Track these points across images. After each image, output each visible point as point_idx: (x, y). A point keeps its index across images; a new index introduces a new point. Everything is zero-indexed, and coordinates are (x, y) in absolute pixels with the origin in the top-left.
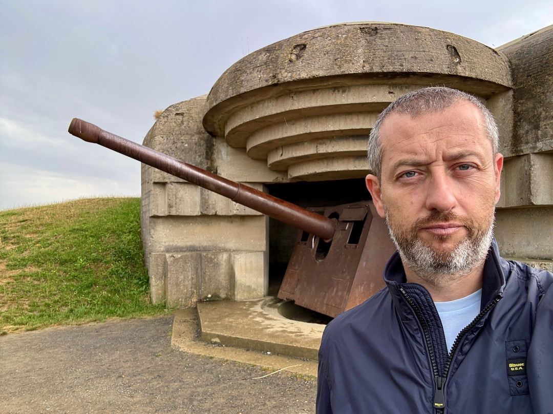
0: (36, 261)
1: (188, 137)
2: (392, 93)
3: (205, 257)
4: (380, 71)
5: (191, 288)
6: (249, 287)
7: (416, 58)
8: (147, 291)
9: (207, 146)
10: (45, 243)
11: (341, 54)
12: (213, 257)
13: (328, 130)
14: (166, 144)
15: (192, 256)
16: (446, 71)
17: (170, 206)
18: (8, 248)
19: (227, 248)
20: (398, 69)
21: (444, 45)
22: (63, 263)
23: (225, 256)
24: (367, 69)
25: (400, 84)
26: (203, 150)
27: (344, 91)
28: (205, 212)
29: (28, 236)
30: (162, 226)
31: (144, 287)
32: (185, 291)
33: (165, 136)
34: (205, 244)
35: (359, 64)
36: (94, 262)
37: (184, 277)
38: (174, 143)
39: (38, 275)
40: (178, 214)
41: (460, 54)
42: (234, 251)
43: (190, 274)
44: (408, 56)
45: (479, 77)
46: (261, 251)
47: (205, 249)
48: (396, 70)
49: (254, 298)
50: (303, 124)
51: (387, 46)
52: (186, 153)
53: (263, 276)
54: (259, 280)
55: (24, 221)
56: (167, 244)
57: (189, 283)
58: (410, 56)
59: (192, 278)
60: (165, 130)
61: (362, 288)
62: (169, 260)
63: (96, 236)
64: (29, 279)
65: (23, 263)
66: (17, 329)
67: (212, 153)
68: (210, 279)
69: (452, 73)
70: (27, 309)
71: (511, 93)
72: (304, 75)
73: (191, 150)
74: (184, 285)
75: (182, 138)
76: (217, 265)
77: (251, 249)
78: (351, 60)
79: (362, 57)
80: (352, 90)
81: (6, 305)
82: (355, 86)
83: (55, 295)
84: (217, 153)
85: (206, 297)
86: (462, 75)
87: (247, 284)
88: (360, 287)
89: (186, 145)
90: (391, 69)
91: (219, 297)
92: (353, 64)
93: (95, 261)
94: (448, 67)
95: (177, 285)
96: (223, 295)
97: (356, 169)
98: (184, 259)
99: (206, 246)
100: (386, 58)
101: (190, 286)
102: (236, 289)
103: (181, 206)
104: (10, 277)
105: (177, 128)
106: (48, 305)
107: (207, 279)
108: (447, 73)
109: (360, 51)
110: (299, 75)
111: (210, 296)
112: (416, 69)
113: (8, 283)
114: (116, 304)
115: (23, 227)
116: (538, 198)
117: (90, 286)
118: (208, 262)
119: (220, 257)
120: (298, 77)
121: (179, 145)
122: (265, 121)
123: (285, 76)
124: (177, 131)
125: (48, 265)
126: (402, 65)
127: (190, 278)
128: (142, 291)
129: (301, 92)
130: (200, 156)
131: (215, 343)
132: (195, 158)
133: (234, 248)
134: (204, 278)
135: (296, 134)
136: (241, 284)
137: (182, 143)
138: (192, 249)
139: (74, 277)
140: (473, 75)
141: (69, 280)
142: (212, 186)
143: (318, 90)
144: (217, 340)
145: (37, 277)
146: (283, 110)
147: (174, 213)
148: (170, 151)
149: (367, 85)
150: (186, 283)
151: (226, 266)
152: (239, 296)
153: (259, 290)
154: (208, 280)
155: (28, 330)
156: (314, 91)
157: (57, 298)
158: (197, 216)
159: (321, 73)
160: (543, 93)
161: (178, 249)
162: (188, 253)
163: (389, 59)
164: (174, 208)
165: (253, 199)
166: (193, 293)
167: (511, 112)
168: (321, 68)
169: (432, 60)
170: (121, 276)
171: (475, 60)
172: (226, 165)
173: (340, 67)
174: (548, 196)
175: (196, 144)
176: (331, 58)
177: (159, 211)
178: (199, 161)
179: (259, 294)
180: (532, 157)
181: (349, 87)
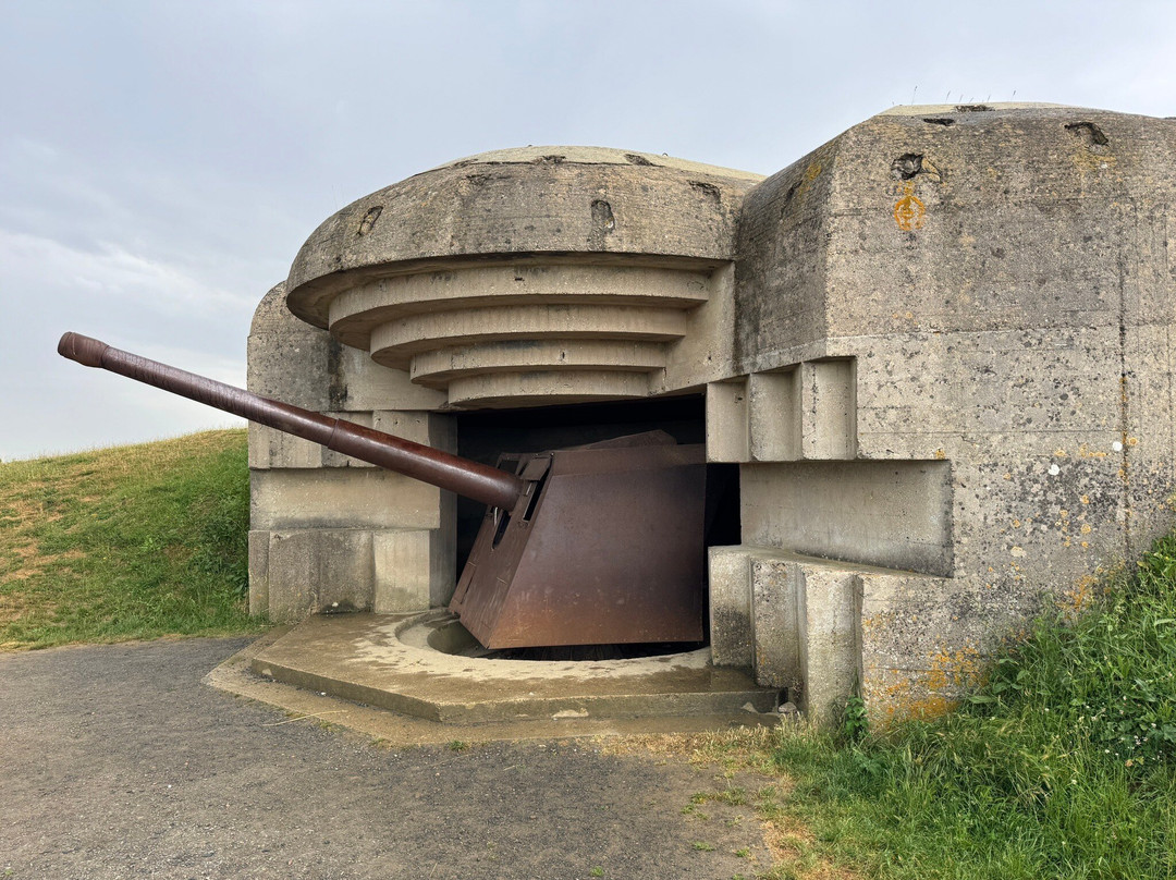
0: (84, 542)
1: (299, 336)
2: (520, 279)
3: (327, 538)
4: (475, 252)
5: (310, 590)
6: (401, 591)
7: (532, 228)
8: (243, 595)
9: (331, 351)
10: (107, 511)
11: (423, 225)
12: (342, 539)
13: (448, 335)
14: (267, 348)
15: (311, 537)
16: (584, 246)
17: (272, 453)
18: (51, 519)
19: (375, 522)
20: (502, 247)
21: (588, 200)
22: (123, 544)
23: (364, 537)
24: (456, 249)
25: (533, 266)
26: (324, 357)
27: (448, 279)
28: (328, 463)
29: (87, 499)
30: (270, 486)
31: (241, 586)
32: (299, 595)
33: (264, 336)
34: (339, 516)
35: (445, 241)
36: (170, 544)
37: (297, 573)
38: (279, 346)
39: (80, 564)
40: (285, 465)
41: (615, 214)
42: (386, 528)
43: (307, 566)
44: (520, 225)
45: (649, 251)
46: (426, 529)
47: (339, 525)
48: (499, 250)
49: (409, 610)
50: (416, 325)
51: (489, 211)
52: (296, 364)
53: (428, 571)
54: (420, 578)
55: (88, 474)
56: (278, 515)
57: (305, 582)
58: (524, 225)
59: (311, 574)
60: (265, 327)
61: (528, 595)
62: (273, 542)
63: (184, 501)
64: (66, 570)
65: (62, 545)
66: (19, 646)
67: (339, 362)
68: (336, 576)
69: (596, 249)
70: (50, 618)
71: (732, 268)
72: (372, 259)
73: (304, 357)
74: (297, 586)
75: (291, 339)
76: (349, 553)
77: (415, 524)
78: (434, 236)
79: (450, 230)
80: (460, 276)
81: (22, 611)
82: (464, 269)
83: (99, 596)
84: (347, 362)
85: (330, 607)
86: (615, 250)
87: (399, 585)
88: (523, 593)
89: (297, 350)
90: (491, 248)
91: (352, 607)
92: (436, 241)
93: (171, 541)
94: (588, 240)
95: (285, 585)
96: (360, 604)
97: (523, 394)
98: (297, 541)
99: (340, 520)
100: (484, 231)
101: (306, 588)
102: (377, 594)
103: (291, 452)
104: (38, 566)
105: (283, 322)
106: (83, 613)
107: (330, 575)
108: (586, 250)
109: (449, 219)
110: (366, 258)
111: (336, 604)
112: (531, 246)
113: (33, 576)
114: (187, 613)
115: (83, 486)
116: (765, 449)
117: (154, 584)
118: (333, 547)
119: (355, 539)
120: (364, 262)
121: (286, 349)
122: (361, 321)
123: (351, 260)
124: (283, 326)
125: (100, 549)
126: (508, 242)
127: (307, 573)
128: (237, 594)
129: (391, 279)
130: (318, 368)
131: (266, 676)
132: (311, 372)
133: (386, 523)
134: (325, 574)
135: (408, 341)
136: (385, 586)
137: (291, 346)
138: (319, 524)
139: (135, 567)
140: (637, 249)
141: (127, 573)
142: (287, 426)
143: (396, 277)
144: (267, 672)
145: (79, 567)
146: (371, 307)
147: (278, 464)
148: (272, 360)
149: (481, 268)
150: (301, 581)
151: (365, 555)
152: (381, 607)
153: (421, 596)
154: (333, 577)
155: (32, 649)
156: (408, 277)
157: (100, 601)
158: (319, 468)
159: (393, 256)
160: (763, 271)
161: (293, 525)
162: (303, 532)
163: (489, 232)
164: (278, 457)
165: (360, 445)
166: (312, 599)
167: (733, 300)
168: (393, 248)
169: (559, 231)
170: (206, 567)
171: (644, 222)
172: (361, 382)
173: (418, 246)
174: (783, 447)
175: (313, 348)
176: (408, 231)
177: (260, 460)
178: (317, 377)
179: (421, 603)
180: (753, 380)
181: (455, 271)
